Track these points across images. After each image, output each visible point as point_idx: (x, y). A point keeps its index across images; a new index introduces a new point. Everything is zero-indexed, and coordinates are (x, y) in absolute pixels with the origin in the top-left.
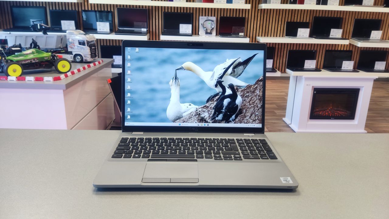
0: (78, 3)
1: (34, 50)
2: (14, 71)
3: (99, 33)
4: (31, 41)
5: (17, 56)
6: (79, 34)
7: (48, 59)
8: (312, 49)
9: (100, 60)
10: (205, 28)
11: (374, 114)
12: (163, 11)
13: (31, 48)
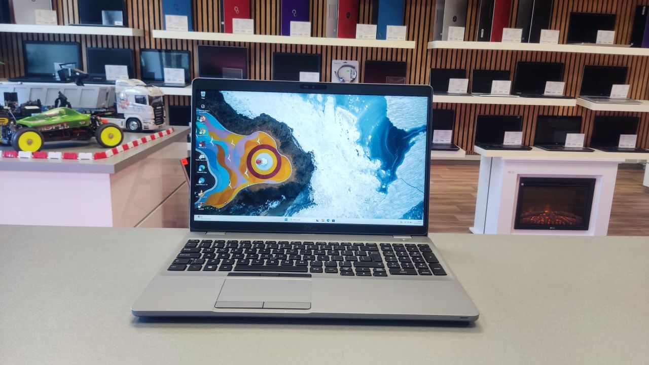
0: (134, 37)
1: (63, 110)
2: (30, 143)
3: (166, 85)
4: (57, 96)
5: (34, 119)
6: (137, 85)
7: (85, 124)
8: (516, 114)
9: (170, 128)
10: (341, 78)
11: (620, 221)
12: (273, 50)
13: (56, 106)
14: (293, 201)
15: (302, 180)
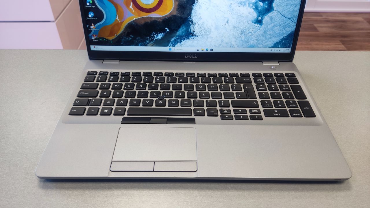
14: (176, 33)
15: (183, 14)
